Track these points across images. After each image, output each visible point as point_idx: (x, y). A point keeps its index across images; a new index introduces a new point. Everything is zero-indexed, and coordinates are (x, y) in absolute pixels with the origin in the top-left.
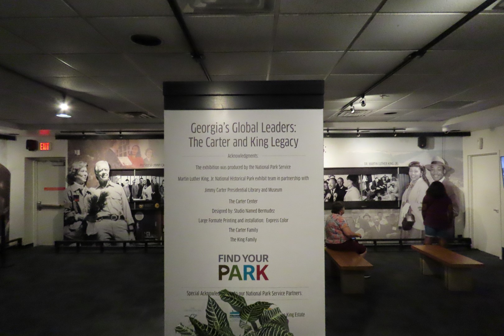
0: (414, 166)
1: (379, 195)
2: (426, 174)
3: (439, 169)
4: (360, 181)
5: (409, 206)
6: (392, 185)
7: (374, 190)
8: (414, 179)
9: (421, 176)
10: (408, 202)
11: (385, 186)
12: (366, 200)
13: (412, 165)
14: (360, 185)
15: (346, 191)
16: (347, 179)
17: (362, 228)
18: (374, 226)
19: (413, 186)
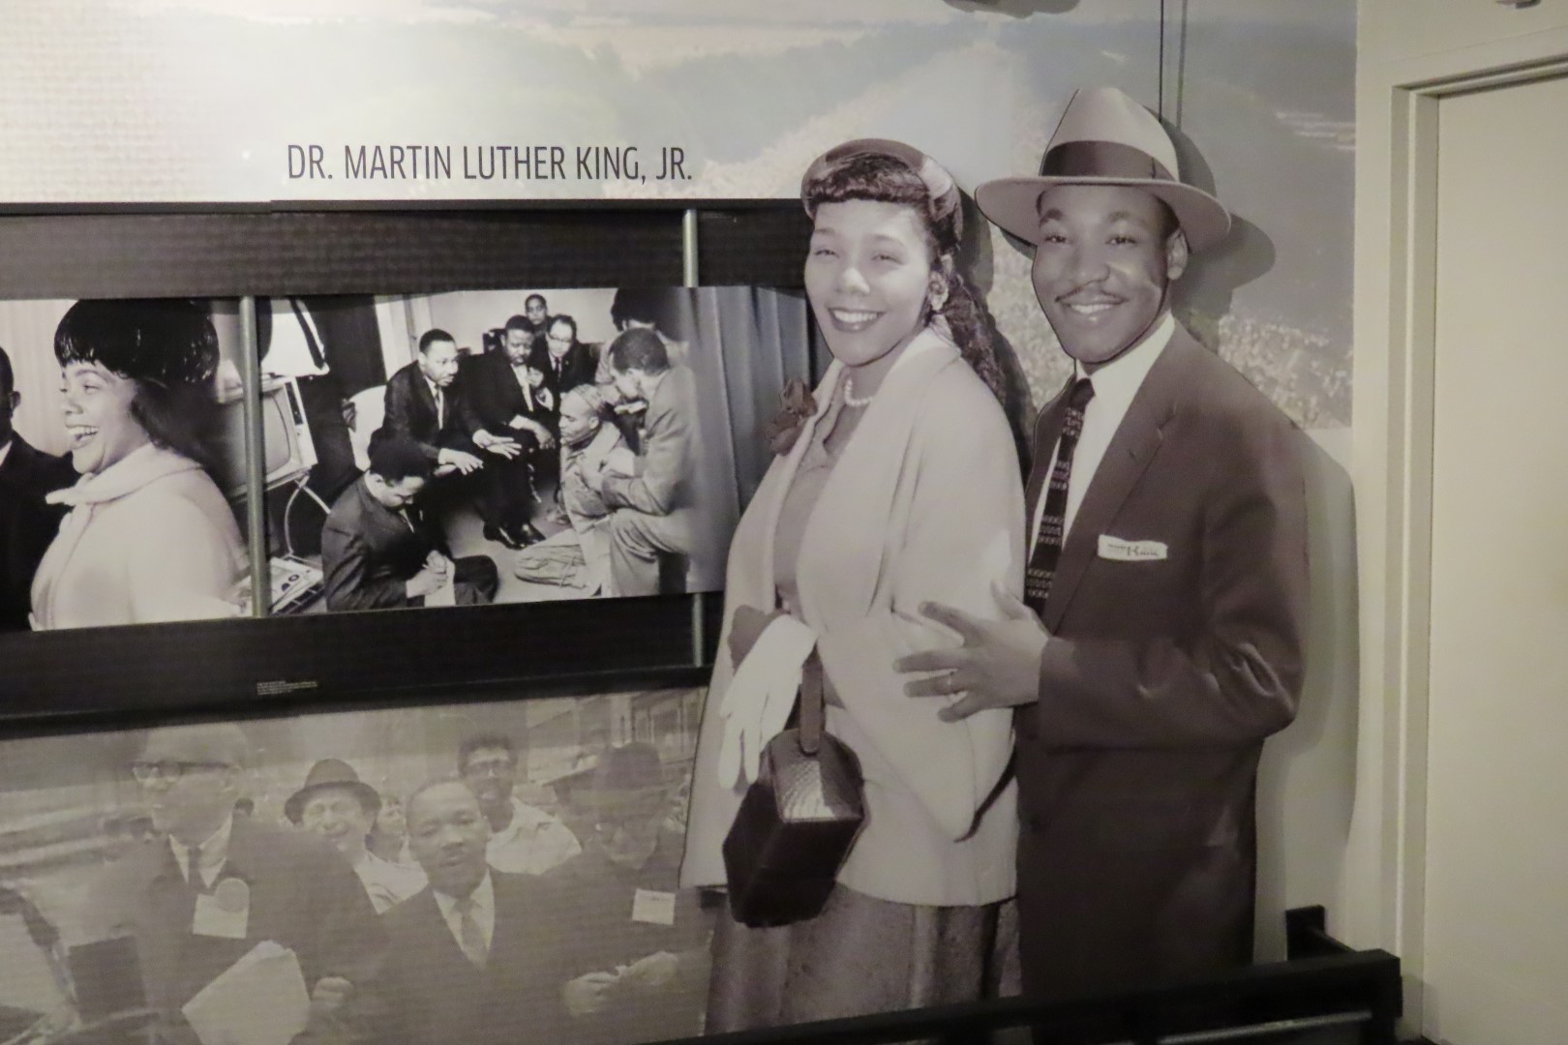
0: (863, 195)
1: (473, 541)
2: (989, 285)
3: (1122, 228)
4: (227, 373)
5: (807, 651)
6: (618, 420)
7: (412, 483)
8: (862, 347)
9: (937, 304)
10: (798, 612)
11: (542, 435)
12: (321, 608)
13: (839, 179)
14: (240, 425)
15: (53, 498)
16: (59, 350)
17: (284, 940)
18: (423, 906)
19: (845, 419)
